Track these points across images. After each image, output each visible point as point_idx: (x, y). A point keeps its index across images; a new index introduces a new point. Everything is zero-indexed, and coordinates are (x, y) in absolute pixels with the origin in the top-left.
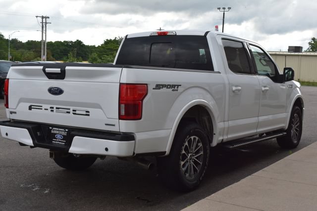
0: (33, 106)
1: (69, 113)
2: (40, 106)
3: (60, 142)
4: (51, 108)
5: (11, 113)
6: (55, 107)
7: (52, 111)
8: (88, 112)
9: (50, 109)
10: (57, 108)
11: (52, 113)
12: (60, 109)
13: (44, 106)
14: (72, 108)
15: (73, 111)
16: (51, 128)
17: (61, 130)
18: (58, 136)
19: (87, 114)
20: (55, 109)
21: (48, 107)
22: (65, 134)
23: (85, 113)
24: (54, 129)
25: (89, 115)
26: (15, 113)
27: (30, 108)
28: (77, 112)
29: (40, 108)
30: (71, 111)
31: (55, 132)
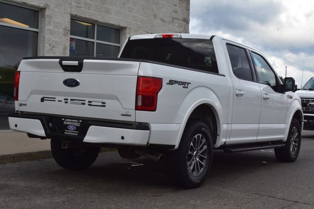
0: (46, 98)
1: (84, 104)
2: (53, 98)
3: (73, 133)
4: (65, 99)
5: (21, 105)
6: (69, 98)
7: (66, 102)
8: (104, 103)
9: (64, 101)
10: (71, 100)
11: (66, 104)
12: (75, 101)
13: (58, 98)
14: (87, 100)
15: (89, 102)
16: (63, 119)
17: (75, 121)
18: (71, 127)
19: (103, 105)
20: (69, 101)
21: (62, 98)
22: (78, 125)
23: (101, 104)
24: (67, 120)
25: (105, 106)
26: (25, 105)
27: (42, 100)
28: (93, 103)
29: (53, 99)
30: (87, 103)
31: (68, 123)
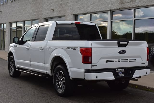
0: (109, 60)
1: (127, 61)
2: (113, 60)
3: (121, 75)
4: (118, 60)
5: (93, 66)
6: (120, 59)
7: (119, 61)
8: (136, 60)
9: (118, 61)
10: (121, 60)
12: (123, 60)
13: (115, 60)
14: (128, 59)
15: (129, 60)
16: (117, 70)
17: (122, 69)
18: (120, 73)
19: (135, 60)
20: (120, 61)
22: (124, 71)
23: (134, 60)
24: (118, 70)
25: (136, 61)
26: (96, 65)
27: (107, 62)
28: (131, 60)
30: (128, 60)
31: (118, 71)
